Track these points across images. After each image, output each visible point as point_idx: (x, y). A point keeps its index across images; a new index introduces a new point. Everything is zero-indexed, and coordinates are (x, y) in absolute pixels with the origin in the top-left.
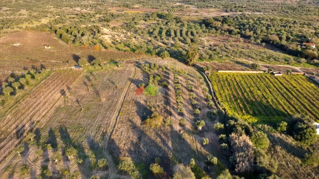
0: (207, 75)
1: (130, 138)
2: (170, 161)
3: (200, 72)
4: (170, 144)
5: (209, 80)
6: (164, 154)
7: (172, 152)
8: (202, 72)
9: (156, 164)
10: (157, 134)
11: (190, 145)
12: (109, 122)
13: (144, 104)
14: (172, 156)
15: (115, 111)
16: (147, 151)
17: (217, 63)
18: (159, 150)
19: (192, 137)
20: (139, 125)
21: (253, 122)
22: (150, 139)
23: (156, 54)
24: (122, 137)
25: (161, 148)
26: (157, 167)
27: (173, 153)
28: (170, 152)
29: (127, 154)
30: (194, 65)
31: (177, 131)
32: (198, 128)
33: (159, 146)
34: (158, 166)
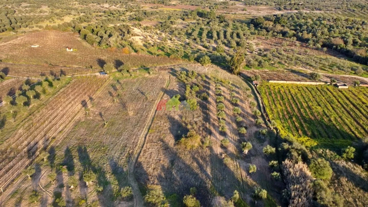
0: (256, 85)
1: (161, 162)
2: (208, 192)
3: (247, 82)
4: (209, 171)
5: (258, 92)
6: (201, 183)
7: (211, 181)
8: (249, 83)
9: (191, 196)
10: (194, 158)
11: (233, 173)
12: (136, 141)
13: (178, 119)
14: (211, 186)
15: (144, 128)
16: (181, 178)
17: (268, 72)
18: (195, 178)
19: (236, 163)
20: (172, 146)
21: (312, 146)
22: (184, 164)
23: (194, 60)
24: (151, 160)
25: (197, 175)
26: (192, 200)
27: (212, 183)
28: (208, 180)
29: (156, 181)
30: (239, 74)
31: (218, 154)
32: (243, 151)
33: (195, 172)
34: (193, 198)
